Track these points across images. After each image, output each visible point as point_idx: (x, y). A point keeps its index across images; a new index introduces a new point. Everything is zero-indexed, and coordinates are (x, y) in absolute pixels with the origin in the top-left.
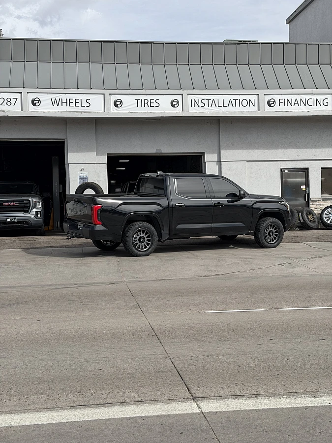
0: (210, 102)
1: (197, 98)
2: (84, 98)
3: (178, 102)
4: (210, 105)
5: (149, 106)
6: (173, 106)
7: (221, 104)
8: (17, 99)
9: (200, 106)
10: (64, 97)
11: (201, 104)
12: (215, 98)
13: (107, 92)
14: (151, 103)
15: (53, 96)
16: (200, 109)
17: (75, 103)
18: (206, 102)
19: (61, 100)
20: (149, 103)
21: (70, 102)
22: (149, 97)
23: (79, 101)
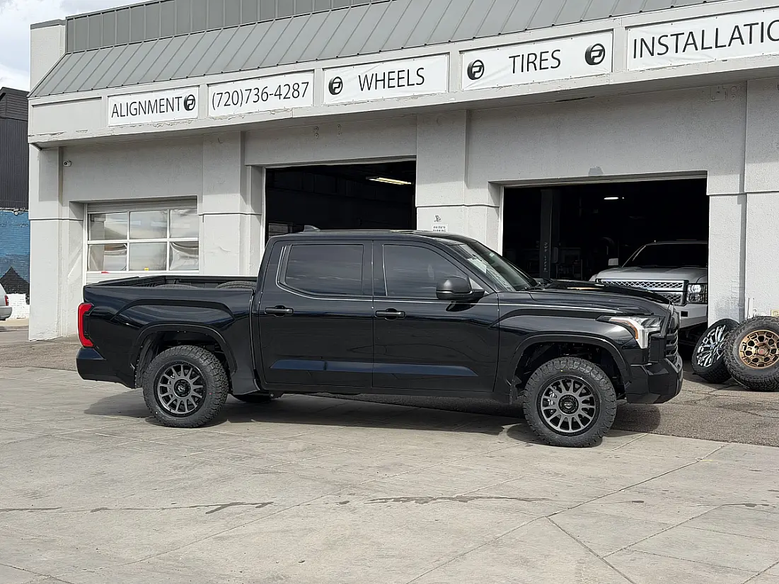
0: (682, 40)
1: (647, 34)
2: (412, 66)
3: (602, 51)
4: (681, 47)
5: (538, 67)
6: (590, 60)
7: (710, 41)
8: (308, 83)
9: (655, 53)
10: (380, 70)
11: (659, 49)
12: (696, 27)
13: (454, 48)
14: (541, 60)
15: (362, 70)
16: (656, 62)
17: (399, 78)
18: (670, 42)
19: (374, 76)
20: (537, 62)
21: (389, 79)
22: (537, 48)
23: (404, 74)
